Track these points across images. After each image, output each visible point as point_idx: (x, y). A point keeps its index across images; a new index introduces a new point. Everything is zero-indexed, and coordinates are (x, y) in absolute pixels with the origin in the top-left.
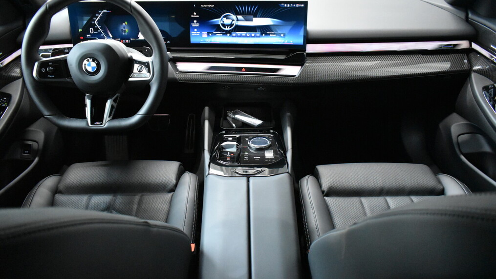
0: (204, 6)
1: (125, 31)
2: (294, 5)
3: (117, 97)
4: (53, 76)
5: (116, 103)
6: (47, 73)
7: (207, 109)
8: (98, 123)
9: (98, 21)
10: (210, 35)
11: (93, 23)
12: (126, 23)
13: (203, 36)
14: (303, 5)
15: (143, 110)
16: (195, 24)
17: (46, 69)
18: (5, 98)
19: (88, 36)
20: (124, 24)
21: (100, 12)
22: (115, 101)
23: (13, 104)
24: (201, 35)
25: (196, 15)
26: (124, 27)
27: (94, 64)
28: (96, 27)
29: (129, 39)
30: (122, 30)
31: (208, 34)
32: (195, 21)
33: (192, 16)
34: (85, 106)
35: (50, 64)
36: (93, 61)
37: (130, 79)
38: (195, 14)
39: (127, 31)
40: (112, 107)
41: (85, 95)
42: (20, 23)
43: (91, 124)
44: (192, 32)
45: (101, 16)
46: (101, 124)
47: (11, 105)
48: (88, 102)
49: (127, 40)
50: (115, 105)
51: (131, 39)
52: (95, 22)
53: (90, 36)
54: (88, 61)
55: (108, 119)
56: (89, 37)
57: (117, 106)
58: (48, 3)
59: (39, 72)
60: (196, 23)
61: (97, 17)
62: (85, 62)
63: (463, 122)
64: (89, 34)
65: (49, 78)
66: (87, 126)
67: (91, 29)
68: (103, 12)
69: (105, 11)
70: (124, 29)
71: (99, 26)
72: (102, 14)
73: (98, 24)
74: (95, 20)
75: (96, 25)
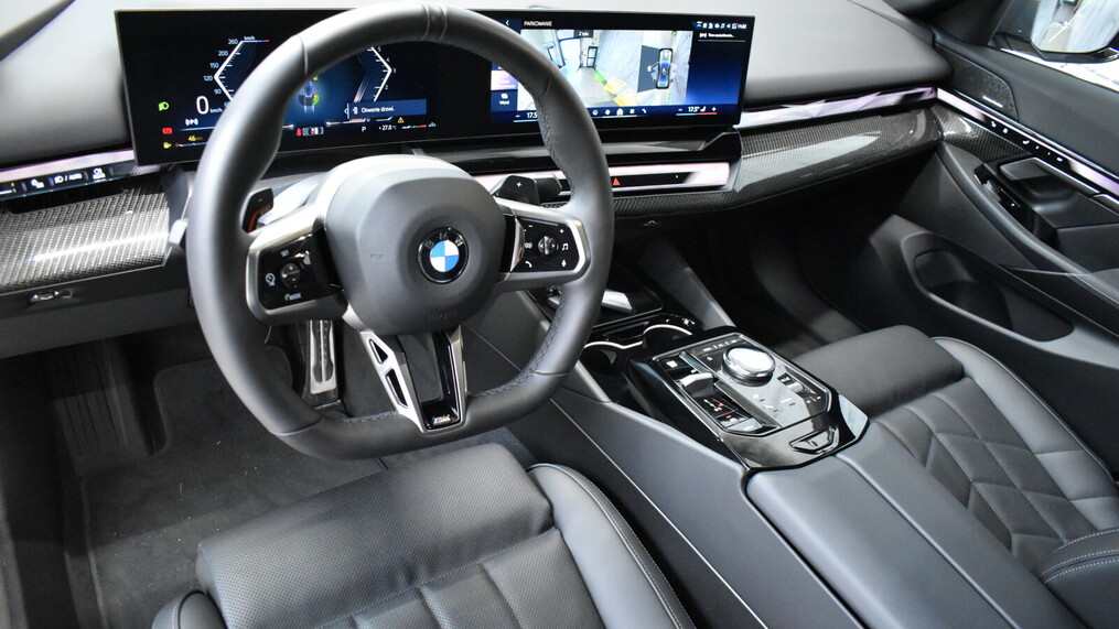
1: (309, 102)
2: (729, 26)
9: (224, 71)
11: (208, 78)
14: (744, 26)
19: (188, 122)
21: (232, 42)
26: (309, 91)
28: (217, 91)
29: (320, 124)
30: (302, 98)
39: (316, 99)
45: (236, 57)
49: (314, 126)
51: (328, 123)
52: (217, 77)
53: (196, 122)
56: (193, 125)
61: (222, 60)
63: (915, 234)
64: (195, 115)
67: (202, 101)
68: (241, 42)
69: (250, 39)
70: (308, 94)
71: (227, 89)
72: (240, 51)
73: (225, 82)
74: (217, 70)
75: (218, 87)
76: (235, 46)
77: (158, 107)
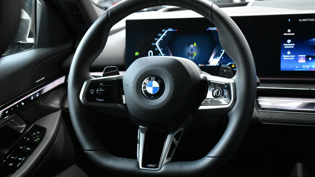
0: (303, 20)
1: (192, 55)
3: (180, 132)
4: (103, 100)
5: (177, 140)
6: (96, 95)
7: (299, 166)
8: (151, 165)
9: (159, 42)
10: (310, 59)
11: (153, 44)
12: (195, 44)
13: (299, 61)
15: (216, 151)
16: (289, 44)
17: (95, 91)
18: (39, 133)
20: (192, 46)
22: (177, 137)
23: (48, 138)
24: (297, 59)
25: (291, 32)
26: (192, 50)
27: (156, 84)
28: (156, 49)
30: (189, 53)
31: (307, 58)
32: (289, 41)
33: (285, 34)
34: (136, 141)
35: (101, 84)
36: (156, 80)
37: (201, 108)
38: (289, 31)
39: (195, 54)
40: (172, 145)
41: (138, 128)
42: (70, 45)
43: (142, 166)
44: (284, 56)
45: (164, 36)
46: (157, 167)
47: (44, 140)
48: (141, 137)
50: (177, 142)
51: (200, 65)
52: (157, 44)
54: (150, 79)
55: (166, 161)
57: (179, 144)
58: (110, 10)
59: (87, 94)
60: (291, 43)
61: (159, 37)
62: (146, 81)
65: (98, 101)
66: (136, 169)
67: (151, 53)
68: (167, 31)
69: (170, 30)
70: (192, 52)
71: (160, 48)
72: (166, 34)
73: (160, 46)
74: (157, 41)
75: (157, 48)
76: (164, 32)
77: (135, 54)
